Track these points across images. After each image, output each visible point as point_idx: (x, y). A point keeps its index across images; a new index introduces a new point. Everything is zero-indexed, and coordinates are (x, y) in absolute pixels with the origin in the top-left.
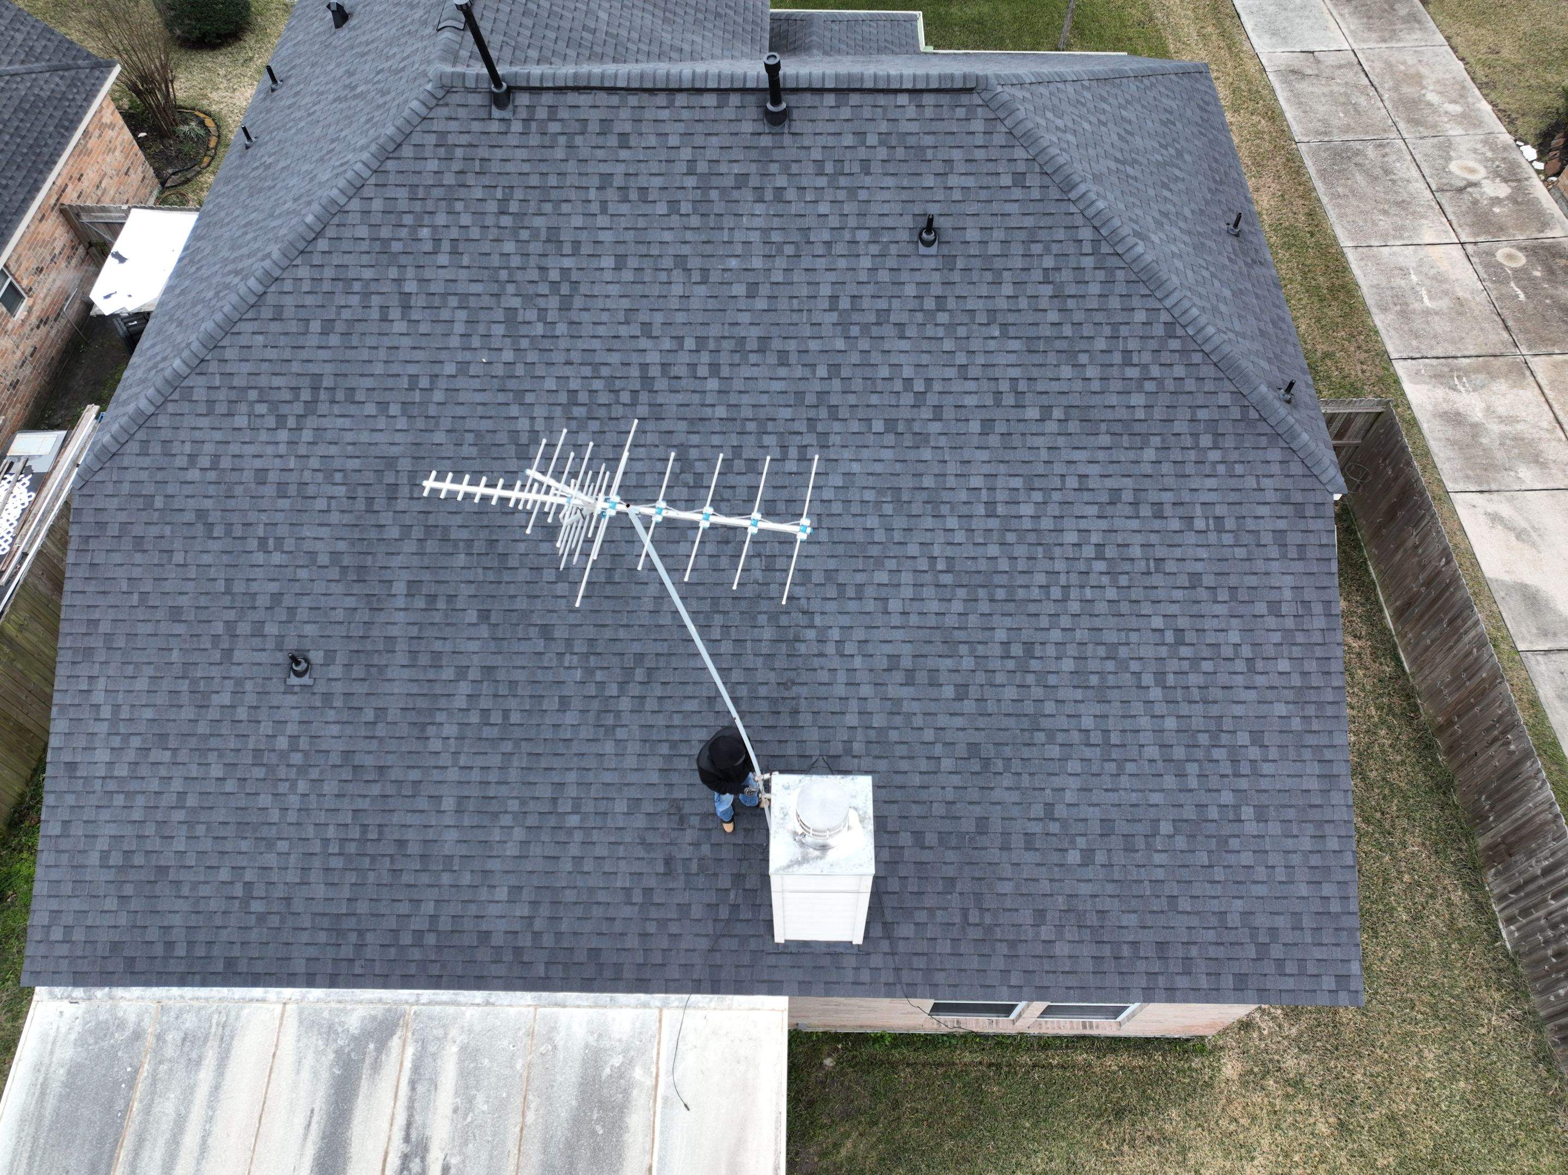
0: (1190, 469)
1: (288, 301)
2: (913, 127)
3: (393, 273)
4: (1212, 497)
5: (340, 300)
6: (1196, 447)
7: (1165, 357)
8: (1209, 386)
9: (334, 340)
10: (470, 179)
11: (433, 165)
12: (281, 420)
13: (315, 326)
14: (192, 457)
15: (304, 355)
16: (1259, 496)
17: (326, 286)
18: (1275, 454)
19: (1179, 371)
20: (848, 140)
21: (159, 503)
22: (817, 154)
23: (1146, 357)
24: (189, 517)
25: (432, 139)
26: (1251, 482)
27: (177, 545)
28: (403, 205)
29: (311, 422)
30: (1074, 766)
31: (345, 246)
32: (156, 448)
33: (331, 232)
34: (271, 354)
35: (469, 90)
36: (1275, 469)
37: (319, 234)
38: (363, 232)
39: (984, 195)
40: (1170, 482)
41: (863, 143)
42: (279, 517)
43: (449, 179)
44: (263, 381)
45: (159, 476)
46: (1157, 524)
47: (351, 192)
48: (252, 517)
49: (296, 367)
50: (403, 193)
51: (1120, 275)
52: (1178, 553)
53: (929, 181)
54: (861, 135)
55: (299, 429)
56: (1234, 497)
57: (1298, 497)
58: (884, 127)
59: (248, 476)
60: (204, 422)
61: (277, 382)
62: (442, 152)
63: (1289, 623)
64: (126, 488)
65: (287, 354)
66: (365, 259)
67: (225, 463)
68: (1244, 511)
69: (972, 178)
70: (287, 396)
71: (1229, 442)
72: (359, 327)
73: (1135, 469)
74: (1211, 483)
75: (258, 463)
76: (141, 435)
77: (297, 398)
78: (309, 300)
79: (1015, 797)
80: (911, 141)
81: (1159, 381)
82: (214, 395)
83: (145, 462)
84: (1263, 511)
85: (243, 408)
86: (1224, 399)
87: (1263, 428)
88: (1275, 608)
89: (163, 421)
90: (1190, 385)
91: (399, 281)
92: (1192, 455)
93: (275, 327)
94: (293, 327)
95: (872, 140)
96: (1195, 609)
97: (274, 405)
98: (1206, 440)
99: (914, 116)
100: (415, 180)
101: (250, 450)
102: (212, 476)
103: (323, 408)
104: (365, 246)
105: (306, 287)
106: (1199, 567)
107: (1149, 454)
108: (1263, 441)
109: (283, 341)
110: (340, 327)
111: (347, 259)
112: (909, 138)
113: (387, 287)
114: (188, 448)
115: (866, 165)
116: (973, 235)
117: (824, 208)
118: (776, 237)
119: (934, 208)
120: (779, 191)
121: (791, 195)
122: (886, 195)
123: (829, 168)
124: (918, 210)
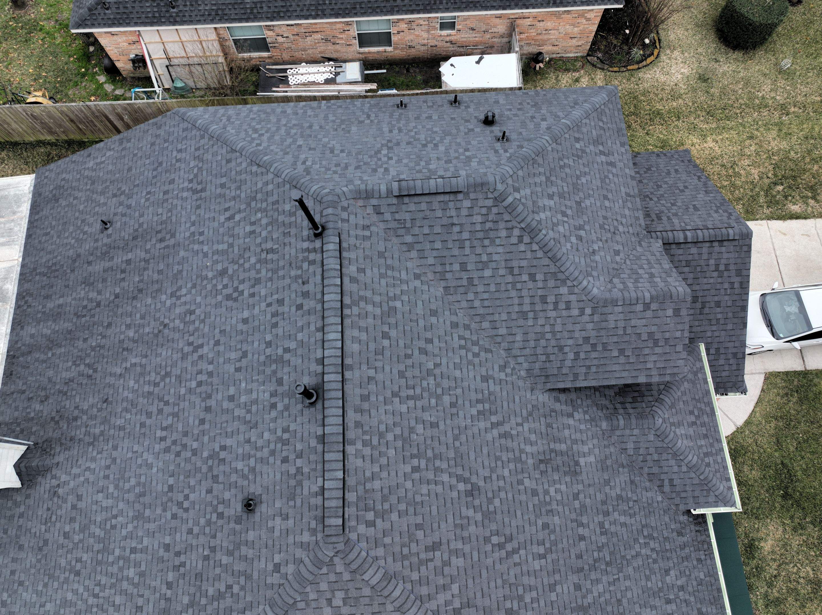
41: (297, 457)
54: (300, 456)
80: (298, 490)
95: (299, 462)
99: (312, 491)
112: (300, 488)
115: (285, 460)
116: (251, 535)
117: (266, 435)
118: (254, 408)
119: (264, 507)
120: (274, 406)
121: (274, 414)
122: (271, 476)
123: (286, 436)
124: (264, 497)
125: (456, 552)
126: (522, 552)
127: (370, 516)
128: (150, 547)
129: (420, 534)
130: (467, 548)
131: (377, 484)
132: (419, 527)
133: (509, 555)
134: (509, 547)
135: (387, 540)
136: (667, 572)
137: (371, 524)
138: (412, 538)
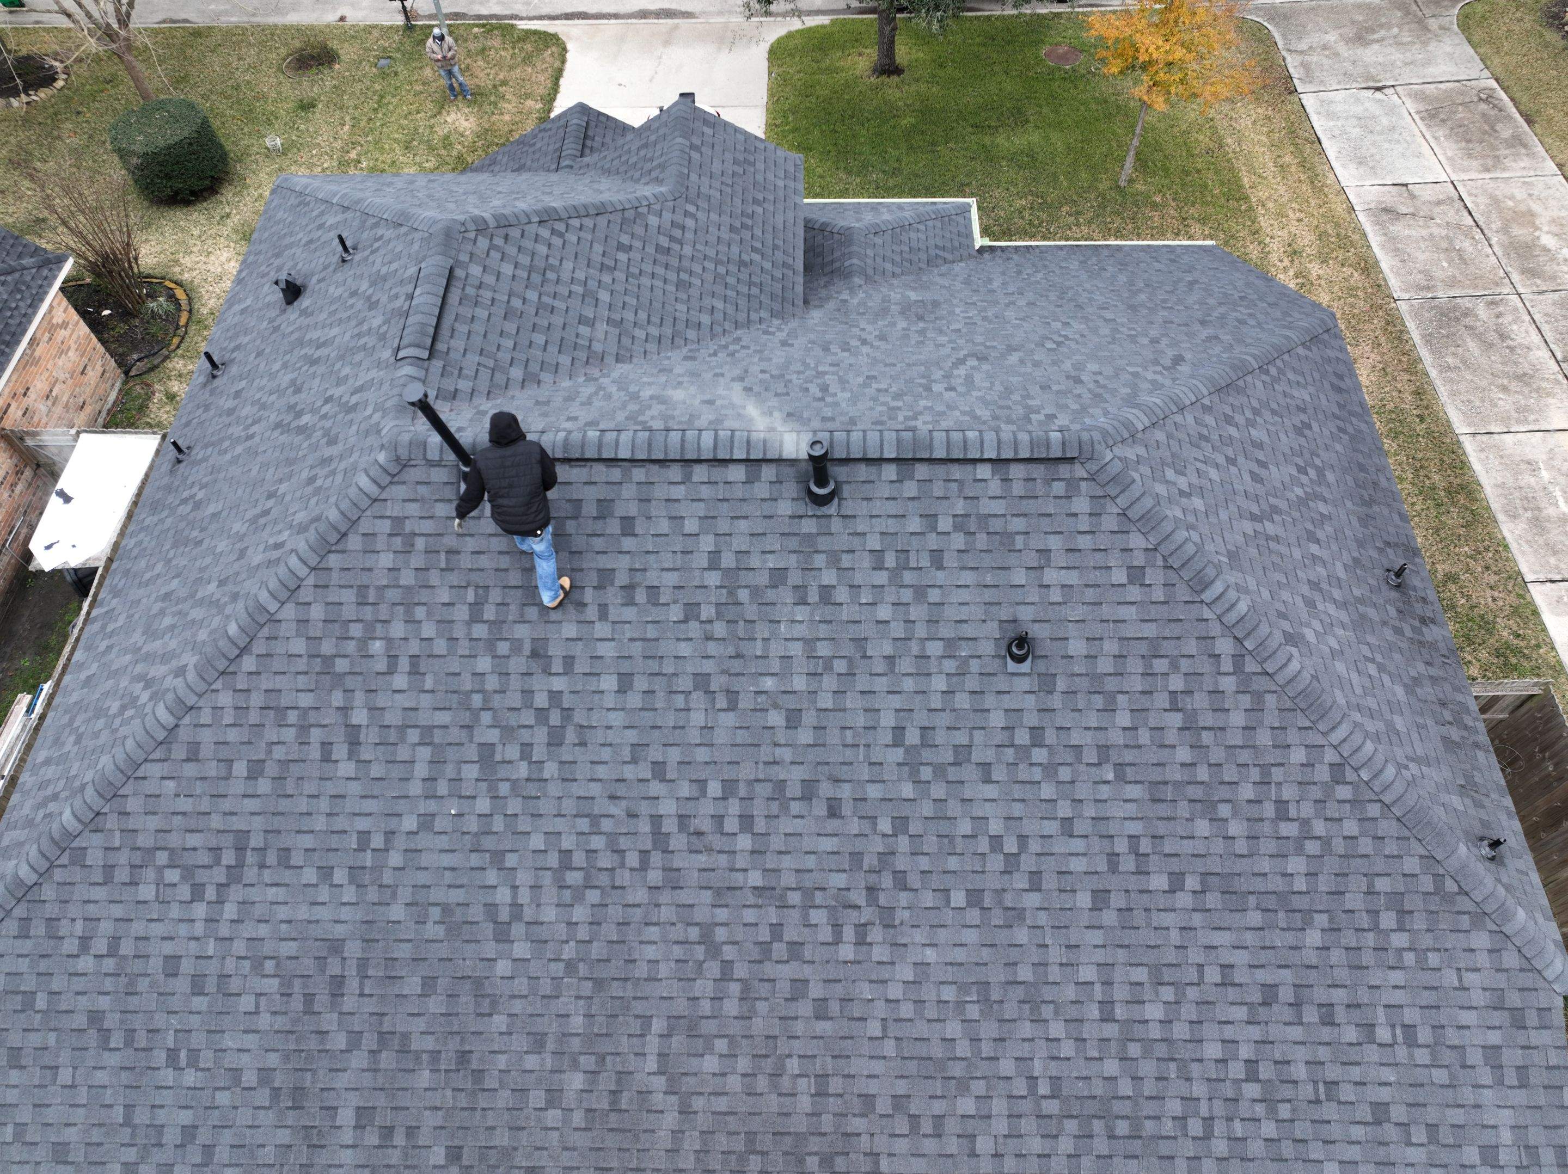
0: (1368, 958)
1: (206, 736)
2: (998, 507)
3: (337, 699)
4: (1398, 997)
5: (271, 734)
6: (1375, 928)
7: (1332, 810)
8: (1391, 848)
9: (264, 786)
10: (434, 578)
11: (386, 560)
12: (198, 892)
13: (240, 769)
14: (85, 942)
15: (226, 805)
16: (1461, 997)
17: (254, 717)
18: (1481, 940)
19: (1351, 827)
20: (914, 524)
21: (41, 1002)
22: (874, 543)
23: (1307, 810)
24: (80, 1021)
25: (385, 527)
26: (1450, 978)
27: (65, 1057)
28: (349, 612)
29: (236, 893)
31: (277, 665)
32: (38, 929)
33: (259, 647)
34: (185, 804)
35: (431, 464)
36: (1482, 959)
37: (244, 650)
38: (299, 646)
39: (1090, 595)
40: (1342, 975)
41: (934, 528)
42: (195, 1021)
43: (407, 578)
44: (174, 840)
45: (43, 966)
46: (1326, 1033)
47: (284, 595)
48: (160, 1020)
49: (216, 822)
50: (348, 596)
51: (1271, 700)
52: (1355, 1073)
53: (1019, 577)
54: (931, 519)
55: (220, 902)
56: (1428, 998)
57: (1514, 999)
58: (960, 507)
59: (155, 965)
60: (100, 893)
61: (193, 840)
62: (398, 542)
65: (205, 805)
66: (302, 681)
67: (126, 948)
68: (1442, 1017)
69: (1075, 573)
70: (204, 858)
71: (1419, 922)
72: (295, 769)
73: (1295, 958)
74: (1397, 977)
75: (168, 948)
76: (19, 911)
77: (218, 862)
78: (232, 735)
80: (996, 525)
81: (1325, 842)
82: (113, 858)
83: (27, 946)
84: (1467, 1018)
85: (150, 874)
86: (1411, 864)
87: (1464, 903)
88: (1489, 1155)
89: (48, 892)
90: (1366, 846)
91: (344, 710)
92: (1370, 939)
93: (190, 770)
94: (212, 769)
95: (944, 524)
96: (1381, 1153)
97: (188, 873)
98: (1388, 920)
99: (998, 493)
100: (365, 579)
101: (158, 929)
102: (109, 964)
103: (250, 874)
104: (301, 665)
105: (228, 720)
106: (1384, 1094)
107: (1313, 938)
108: (1465, 921)
109: (199, 788)
110: (271, 769)
111: (279, 683)
112: (992, 521)
113: (330, 718)
114: (79, 928)
115: (937, 557)
116: (1077, 648)
117: (884, 612)
118: (823, 649)
119: (1025, 614)
120: (826, 592)
121: (842, 594)
122: (965, 595)
123: (890, 560)
128: (1100, 956)
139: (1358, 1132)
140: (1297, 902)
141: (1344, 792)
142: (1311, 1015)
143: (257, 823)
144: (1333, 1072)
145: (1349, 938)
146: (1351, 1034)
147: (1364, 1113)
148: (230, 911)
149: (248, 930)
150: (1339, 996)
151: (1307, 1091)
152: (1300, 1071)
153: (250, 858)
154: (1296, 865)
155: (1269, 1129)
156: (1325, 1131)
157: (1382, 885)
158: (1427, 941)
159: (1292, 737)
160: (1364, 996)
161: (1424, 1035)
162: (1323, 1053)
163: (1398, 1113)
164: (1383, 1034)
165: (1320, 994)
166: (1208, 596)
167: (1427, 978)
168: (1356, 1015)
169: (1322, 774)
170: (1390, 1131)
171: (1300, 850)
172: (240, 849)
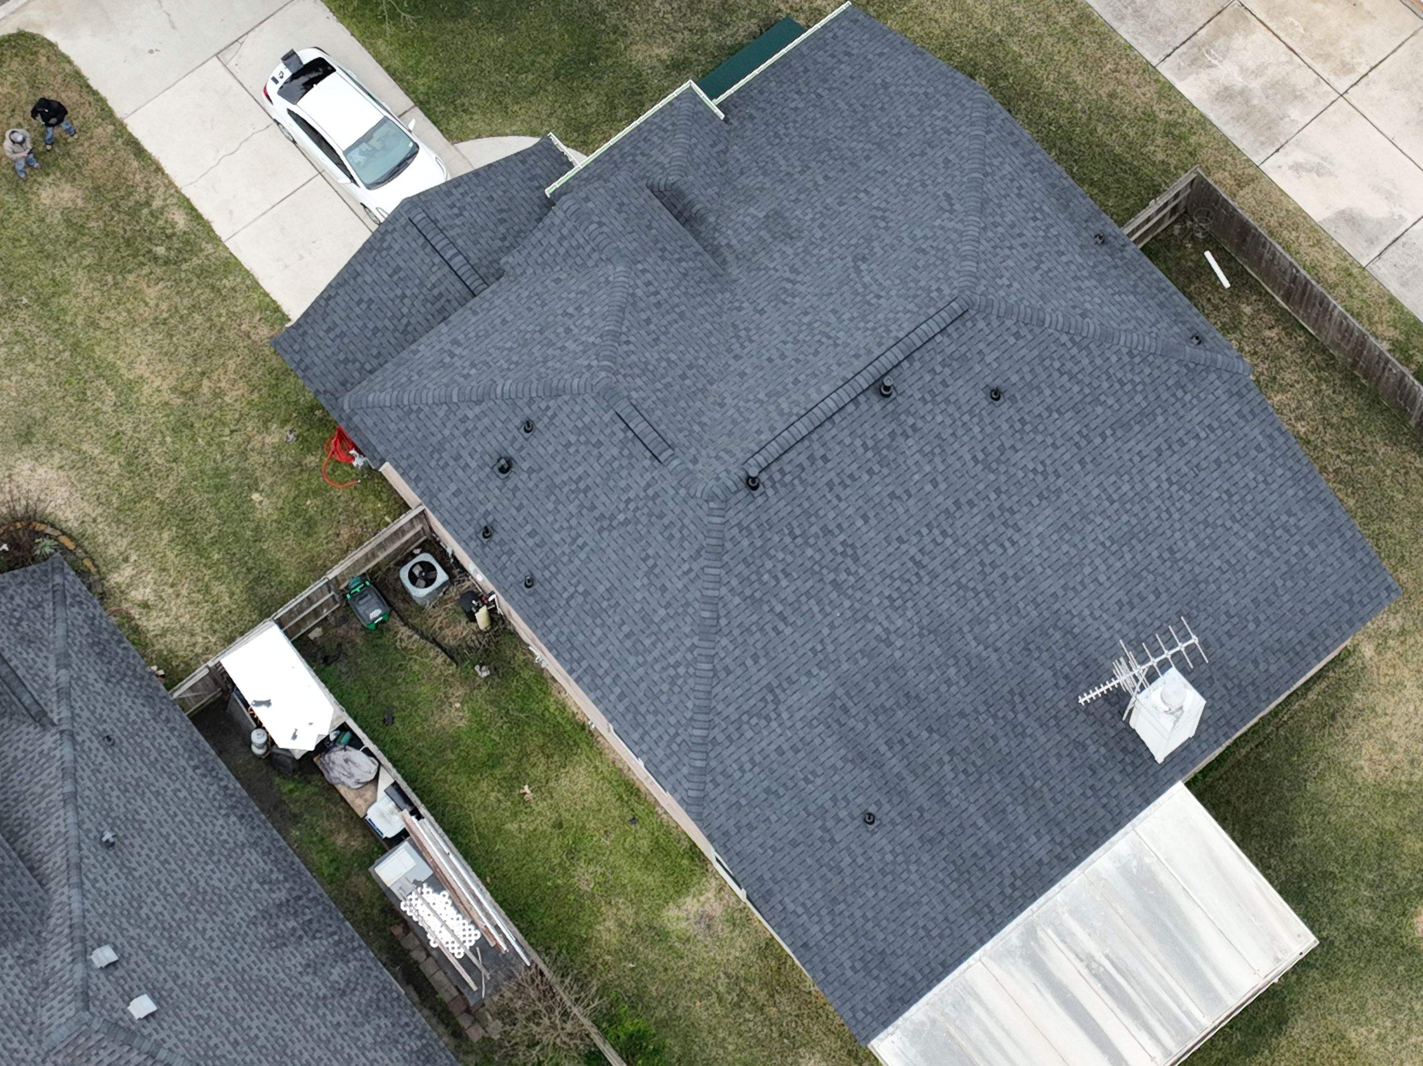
0: (1181, 413)
1: (728, 660)
2: (953, 348)
3: (766, 608)
4: (1200, 418)
5: (751, 641)
6: (1178, 400)
7: (1137, 370)
8: (1164, 368)
9: (763, 661)
10: (768, 535)
11: (745, 542)
12: (768, 719)
13: (749, 662)
15: (754, 680)
16: (1219, 402)
17: (740, 640)
18: (1213, 376)
19: (1147, 371)
20: (928, 377)
22: (918, 396)
23: (1129, 376)
24: (763, 796)
25: (735, 531)
26: (1211, 398)
27: (768, 812)
28: (746, 573)
29: (782, 708)
30: (1225, 587)
31: (734, 614)
32: (721, 779)
33: (723, 613)
34: (739, 692)
35: (736, 493)
36: (1217, 383)
37: (718, 618)
38: (737, 600)
39: (1006, 356)
40: (1178, 425)
41: (936, 374)
42: (804, 762)
43: (758, 543)
44: (745, 708)
45: (733, 789)
46: (1186, 449)
47: (717, 586)
48: (792, 772)
49: (755, 689)
50: (741, 567)
51: (1092, 346)
52: (1202, 455)
53: (978, 368)
54: (932, 371)
55: (779, 715)
56: (1209, 410)
57: (1235, 389)
58: (939, 358)
59: (774, 756)
60: (733, 749)
61: (752, 702)
62: (745, 532)
63: (1269, 451)
64: (723, 808)
65: (746, 686)
66: (748, 612)
67: (758, 759)
68: (1217, 413)
69: (996, 352)
70: (762, 704)
71: (1190, 386)
72: (770, 646)
73: (1159, 431)
74: (1195, 411)
75: (774, 746)
76: (709, 779)
77: (767, 703)
78: (737, 652)
79: (1211, 620)
80: (956, 355)
81: (1143, 382)
82: (727, 732)
84: (1225, 407)
85: (745, 727)
86: (1175, 368)
87: (1200, 368)
88: (1259, 449)
90: (1156, 373)
91: (771, 610)
92: (1178, 405)
93: (731, 678)
94: (739, 671)
95: (938, 369)
96: (1227, 475)
97: (759, 715)
98: (1180, 393)
99: (950, 342)
100: (743, 556)
101: (764, 743)
103: (782, 697)
104: (743, 606)
105: (731, 648)
106: (1215, 455)
107: (1160, 419)
108: (1204, 374)
109: (739, 682)
110: (761, 653)
111: (739, 620)
112: (954, 355)
113: (768, 617)
115: (944, 383)
116: (1015, 378)
117: (939, 419)
118: (927, 449)
119: (989, 380)
120: (913, 427)
121: (920, 424)
122: (963, 390)
123: (928, 397)
124: (982, 386)
125: (914, 239)
126: (875, 204)
127: (934, 295)
128: (1096, 483)
129: (920, 264)
130: (904, 235)
131: (911, 307)
132: (916, 268)
133: (885, 211)
134: (879, 214)
135: (941, 275)
136: (796, 109)
137: (939, 290)
138: (926, 266)
139: (1216, 474)
140: (1146, 411)
141: (1137, 360)
142: (1176, 447)
143: (770, 677)
144: (1195, 461)
145: (1171, 410)
146: (1193, 443)
147: (1213, 466)
148: (785, 715)
149: (798, 716)
150: (1181, 433)
151: (1192, 474)
152: (1185, 469)
153: (778, 691)
154: (1139, 398)
155: (1188, 497)
156: (1205, 483)
157: (1170, 383)
158: (1196, 391)
159: (1108, 353)
160: (1188, 426)
161: (1215, 424)
162: (1188, 457)
163: (1224, 458)
164: (1203, 435)
165: (1175, 438)
166: (1047, 325)
167: (1205, 404)
168: (1191, 435)
169: (1126, 359)
170: (1225, 466)
171: (1136, 392)
172: (772, 691)
